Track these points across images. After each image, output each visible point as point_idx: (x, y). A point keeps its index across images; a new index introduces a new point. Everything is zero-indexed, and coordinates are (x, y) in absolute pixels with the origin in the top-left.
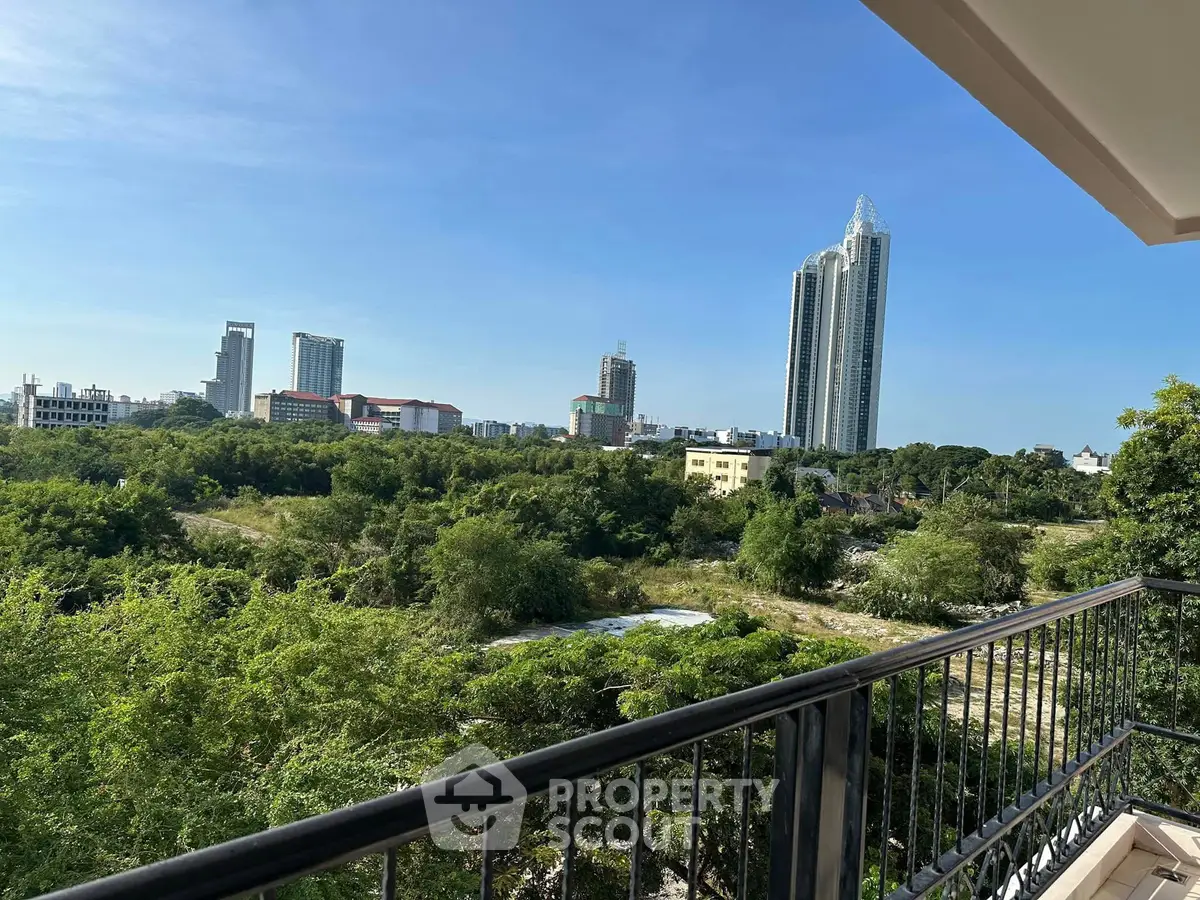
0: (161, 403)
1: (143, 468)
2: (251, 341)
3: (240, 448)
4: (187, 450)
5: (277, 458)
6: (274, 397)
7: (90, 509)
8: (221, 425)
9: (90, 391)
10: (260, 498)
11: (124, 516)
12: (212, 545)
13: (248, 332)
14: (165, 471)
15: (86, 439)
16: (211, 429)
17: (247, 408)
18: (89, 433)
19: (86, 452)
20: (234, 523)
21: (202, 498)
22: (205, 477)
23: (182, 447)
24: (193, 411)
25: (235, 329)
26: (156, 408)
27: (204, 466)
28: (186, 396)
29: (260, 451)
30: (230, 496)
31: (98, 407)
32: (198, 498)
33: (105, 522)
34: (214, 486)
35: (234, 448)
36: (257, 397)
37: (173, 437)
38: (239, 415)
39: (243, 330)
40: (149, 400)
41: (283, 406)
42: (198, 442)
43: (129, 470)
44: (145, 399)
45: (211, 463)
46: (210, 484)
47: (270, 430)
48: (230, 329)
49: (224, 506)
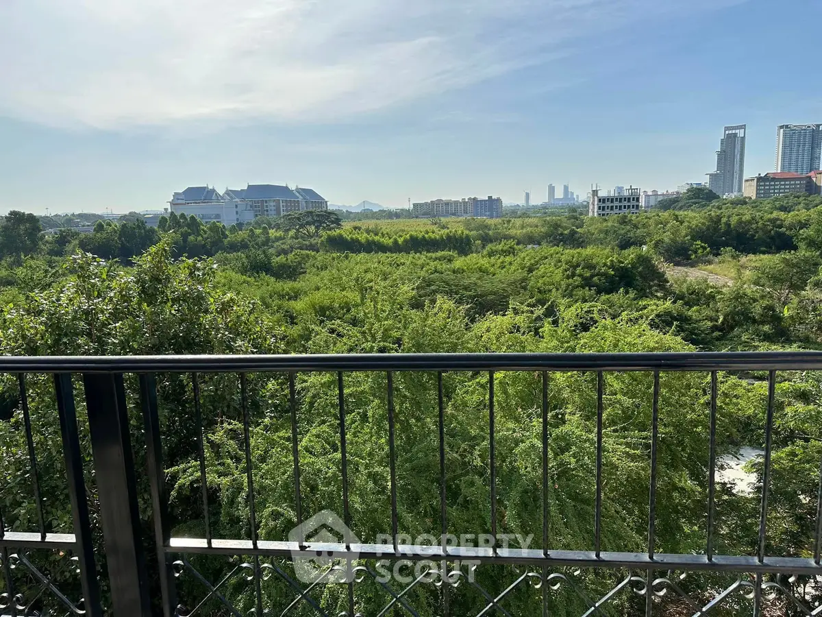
0: (678, 193)
1: (656, 237)
2: (743, 138)
3: (724, 220)
4: (686, 224)
5: (754, 226)
6: (760, 179)
7: (605, 265)
8: (717, 204)
9: (629, 190)
10: (738, 256)
11: (625, 269)
12: (688, 289)
13: (740, 133)
14: (670, 239)
15: (624, 221)
16: (709, 208)
17: (740, 190)
18: (625, 217)
19: (623, 229)
20: (716, 274)
21: (696, 257)
22: (699, 242)
23: (682, 223)
24: (699, 196)
25: (730, 132)
26: (675, 196)
27: (697, 234)
28: (695, 186)
29: (740, 222)
30: (717, 255)
31: (633, 200)
32: (693, 257)
33: (613, 273)
34: (704, 248)
35: (720, 220)
36: (747, 181)
37: (677, 216)
38: (733, 196)
39: (737, 131)
40: (670, 192)
41: (767, 185)
42: (695, 217)
43: (648, 240)
44: (667, 191)
45: (703, 232)
46: (702, 247)
47: (755, 205)
48: (727, 132)
49: (710, 262)
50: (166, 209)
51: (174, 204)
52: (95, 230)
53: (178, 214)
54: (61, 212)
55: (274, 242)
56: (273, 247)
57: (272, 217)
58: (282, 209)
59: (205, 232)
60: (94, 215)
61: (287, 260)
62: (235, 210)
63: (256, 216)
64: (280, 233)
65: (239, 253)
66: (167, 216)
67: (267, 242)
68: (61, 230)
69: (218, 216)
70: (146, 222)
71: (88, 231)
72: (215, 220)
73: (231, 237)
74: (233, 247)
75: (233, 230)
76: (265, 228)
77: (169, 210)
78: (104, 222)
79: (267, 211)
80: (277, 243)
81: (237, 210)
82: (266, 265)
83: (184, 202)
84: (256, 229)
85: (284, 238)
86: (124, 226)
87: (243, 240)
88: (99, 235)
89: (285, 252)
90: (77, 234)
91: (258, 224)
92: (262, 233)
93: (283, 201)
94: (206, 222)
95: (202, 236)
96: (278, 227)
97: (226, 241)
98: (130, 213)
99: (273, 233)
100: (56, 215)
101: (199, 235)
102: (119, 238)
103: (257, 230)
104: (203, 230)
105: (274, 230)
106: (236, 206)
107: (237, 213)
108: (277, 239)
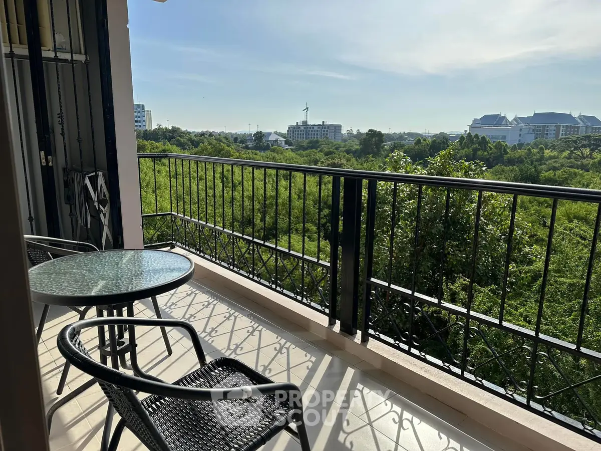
50: (466, 131)
51: (472, 127)
52: (415, 143)
53: (473, 134)
54: (398, 132)
55: (547, 160)
56: (545, 164)
57: (550, 139)
58: (561, 132)
59: (491, 149)
60: (417, 134)
61: (555, 175)
62: (519, 132)
63: (537, 138)
64: (555, 153)
65: (515, 167)
66: (465, 136)
67: (541, 160)
68: (394, 143)
69: (504, 137)
70: (449, 140)
71: (410, 143)
72: (501, 141)
73: (510, 154)
74: (511, 162)
75: (514, 148)
76: (542, 148)
77: (468, 132)
78: (422, 138)
79: (547, 134)
80: (550, 162)
81: (521, 133)
82: (534, 177)
83: (480, 125)
84: (533, 149)
85: (557, 158)
86: (434, 142)
87: (520, 157)
88: (417, 147)
89: (555, 169)
90: (403, 145)
91: (536, 145)
92: (538, 152)
93: (563, 126)
94: (494, 142)
95: (488, 152)
96: (554, 148)
97: (506, 157)
98: (440, 133)
99: (547, 153)
100: (394, 133)
101: (485, 150)
102: (429, 150)
103: (535, 150)
104: (490, 147)
105: (549, 151)
106: (521, 130)
107: (520, 135)
108: (551, 158)
